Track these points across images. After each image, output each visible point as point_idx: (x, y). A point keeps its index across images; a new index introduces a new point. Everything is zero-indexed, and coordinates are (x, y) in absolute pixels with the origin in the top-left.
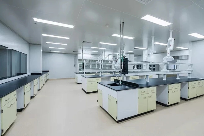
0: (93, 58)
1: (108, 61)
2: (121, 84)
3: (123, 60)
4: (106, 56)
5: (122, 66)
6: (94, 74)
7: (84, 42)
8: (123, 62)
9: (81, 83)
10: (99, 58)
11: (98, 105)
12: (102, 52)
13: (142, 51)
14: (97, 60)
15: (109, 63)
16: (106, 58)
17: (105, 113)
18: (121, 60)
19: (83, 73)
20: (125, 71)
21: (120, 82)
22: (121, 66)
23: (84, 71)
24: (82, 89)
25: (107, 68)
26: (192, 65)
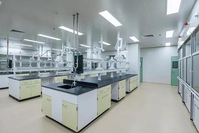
0: (24, 53)
1: (47, 59)
2: (75, 85)
3: (78, 57)
4: (43, 53)
5: (77, 64)
6: (28, 75)
7: (13, 31)
8: (77, 59)
9: (8, 88)
10: (34, 54)
11: (43, 115)
12: (39, 47)
13: (86, 49)
14: (32, 57)
15: (48, 60)
16: (43, 54)
17: (57, 124)
18: (75, 57)
19: (12, 73)
20: (80, 69)
21: (74, 83)
22: (75, 64)
23: (14, 71)
24: (10, 96)
25: (45, 66)
26: (128, 63)
